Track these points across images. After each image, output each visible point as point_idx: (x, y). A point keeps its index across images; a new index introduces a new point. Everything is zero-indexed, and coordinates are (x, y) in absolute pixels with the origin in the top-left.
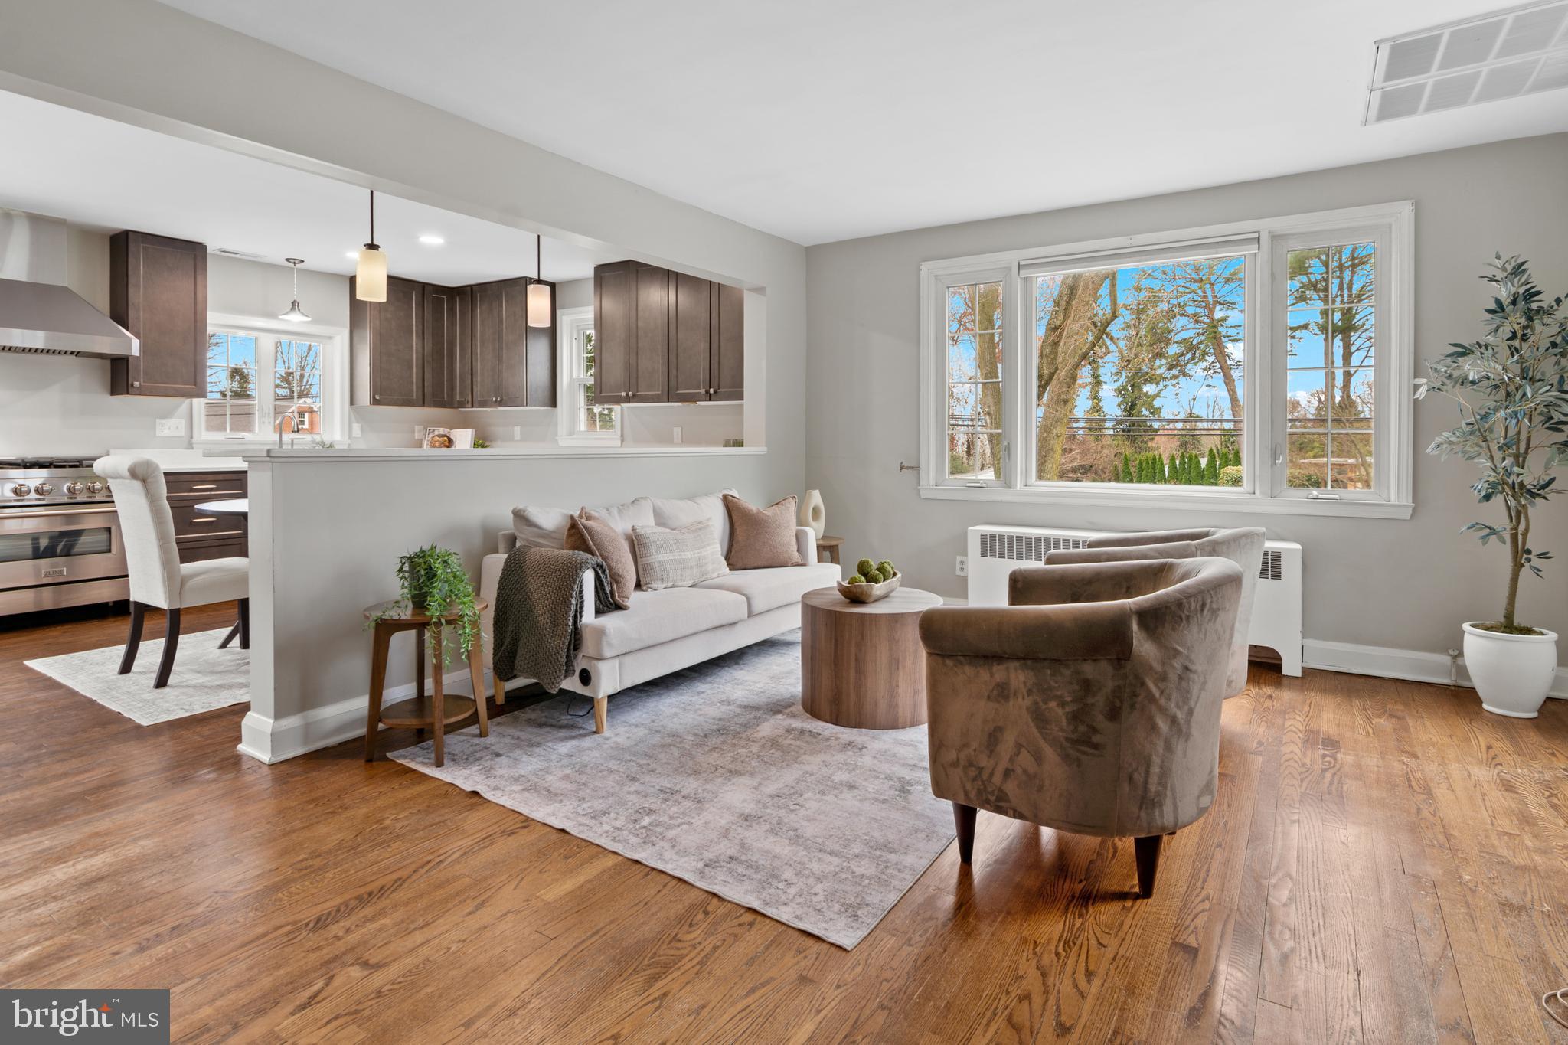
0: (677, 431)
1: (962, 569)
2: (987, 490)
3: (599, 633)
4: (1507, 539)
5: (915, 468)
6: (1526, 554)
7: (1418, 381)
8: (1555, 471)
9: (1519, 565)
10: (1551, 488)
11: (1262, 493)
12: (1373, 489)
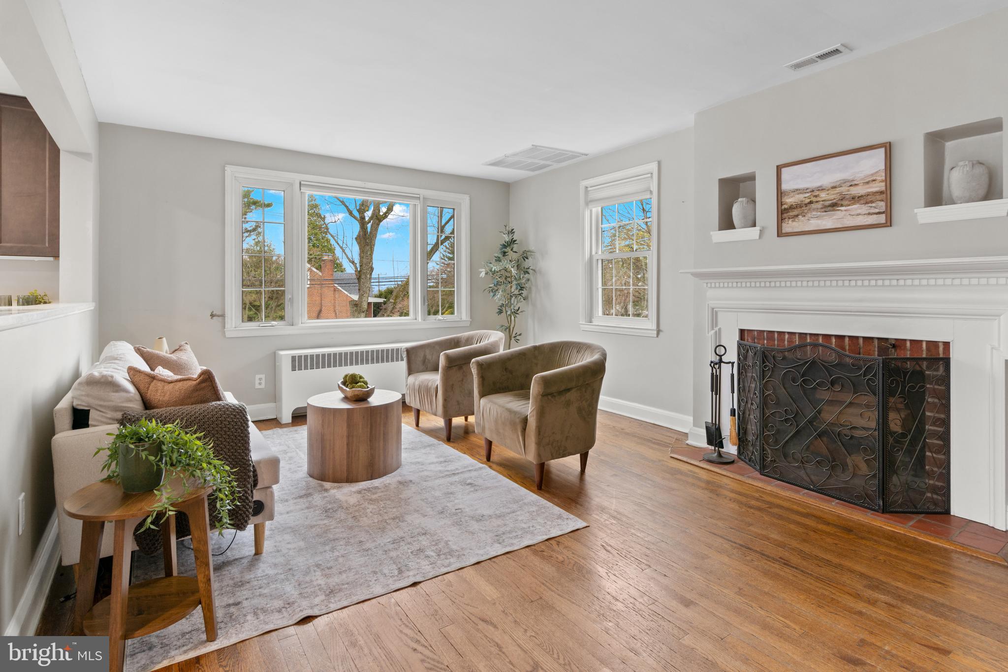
1: (260, 384)
2: (277, 328)
3: (274, 463)
4: (508, 330)
5: (223, 316)
6: (514, 335)
7: (481, 270)
8: (519, 305)
9: (511, 339)
10: (519, 311)
11: (421, 319)
12: (456, 314)
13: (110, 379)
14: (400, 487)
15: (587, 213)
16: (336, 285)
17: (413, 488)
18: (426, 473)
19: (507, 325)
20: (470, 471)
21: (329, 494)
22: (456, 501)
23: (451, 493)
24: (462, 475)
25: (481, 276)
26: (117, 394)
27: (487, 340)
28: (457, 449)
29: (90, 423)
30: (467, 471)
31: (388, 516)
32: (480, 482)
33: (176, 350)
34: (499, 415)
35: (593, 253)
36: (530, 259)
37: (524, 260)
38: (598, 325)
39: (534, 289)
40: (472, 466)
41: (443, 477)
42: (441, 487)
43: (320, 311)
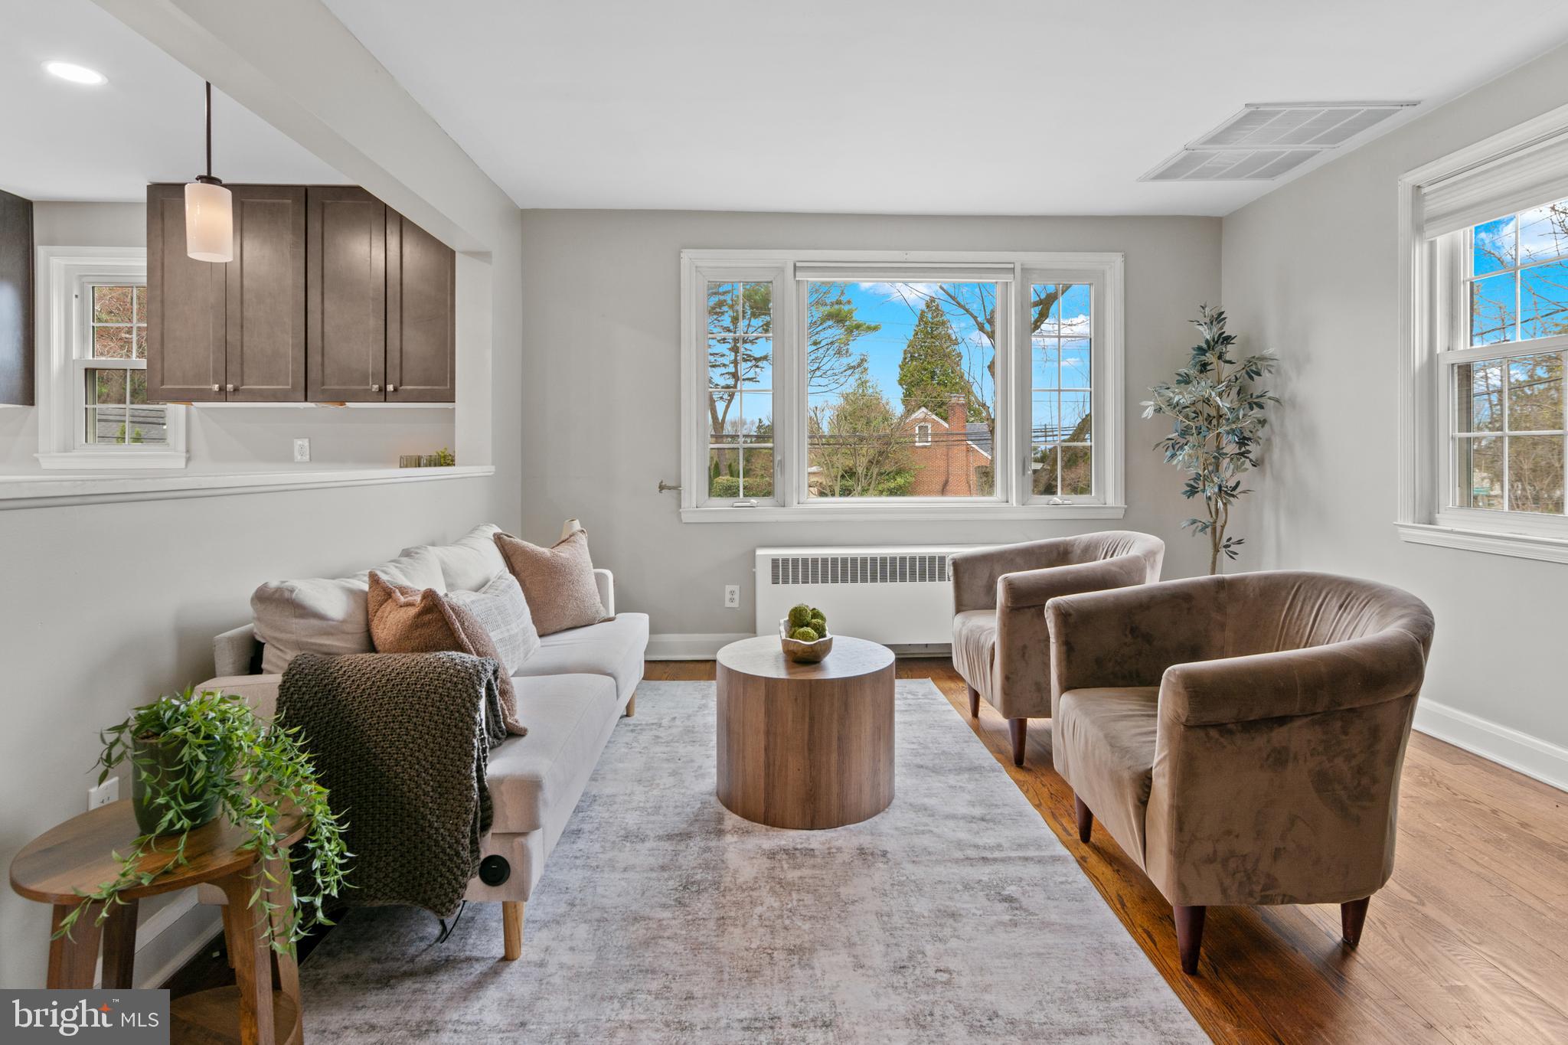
0: (301, 444)
1: (732, 600)
2: (760, 509)
3: (530, 788)
4: (1209, 530)
5: (677, 488)
6: (1224, 542)
7: (1144, 403)
8: (1239, 476)
9: (1216, 550)
10: (1239, 489)
11: (1017, 501)
12: (1093, 494)
13: (287, 594)
14: (856, 862)
15: (1420, 253)
16: (969, 442)
17: (880, 874)
18: (925, 841)
19: (1207, 519)
20: (1026, 859)
21: (720, 844)
22: (953, 943)
23: (953, 915)
24: (1000, 867)
25: (1144, 415)
26: (302, 621)
27: (1125, 552)
28: (1026, 792)
29: (264, 666)
30: (1020, 858)
31: (785, 938)
32: (1035, 900)
33: (563, 542)
34: (1090, 748)
35: (1440, 347)
36: (1265, 374)
37: (1252, 378)
38: (1452, 532)
39: (1277, 441)
40: (1039, 847)
41: (957, 861)
42: (940, 887)
43: (946, 483)
